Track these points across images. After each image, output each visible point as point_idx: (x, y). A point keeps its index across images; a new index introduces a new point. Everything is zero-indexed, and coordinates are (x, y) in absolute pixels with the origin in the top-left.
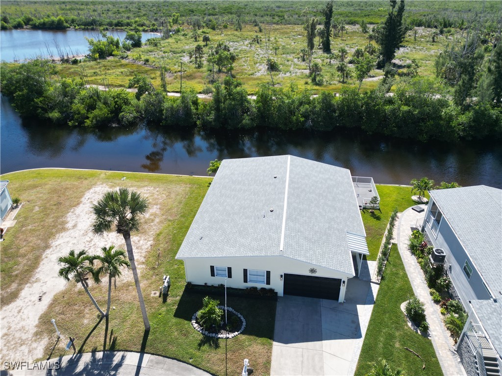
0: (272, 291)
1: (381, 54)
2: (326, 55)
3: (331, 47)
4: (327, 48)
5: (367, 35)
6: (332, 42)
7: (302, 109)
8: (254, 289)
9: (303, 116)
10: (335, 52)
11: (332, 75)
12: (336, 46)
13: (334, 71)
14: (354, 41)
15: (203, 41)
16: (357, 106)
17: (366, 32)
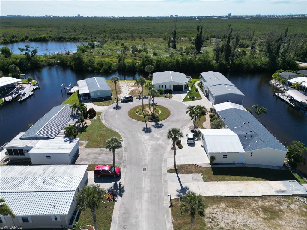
0: (171, 90)
1: (195, 49)
2: (175, 50)
3: (176, 47)
4: (175, 47)
5: (191, 42)
6: (177, 45)
7: (170, 64)
8: (167, 90)
9: (171, 66)
10: (178, 49)
11: (178, 56)
12: (178, 47)
13: (179, 55)
14: (186, 45)
15: (122, 45)
16: (187, 63)
17: (191, 41)
